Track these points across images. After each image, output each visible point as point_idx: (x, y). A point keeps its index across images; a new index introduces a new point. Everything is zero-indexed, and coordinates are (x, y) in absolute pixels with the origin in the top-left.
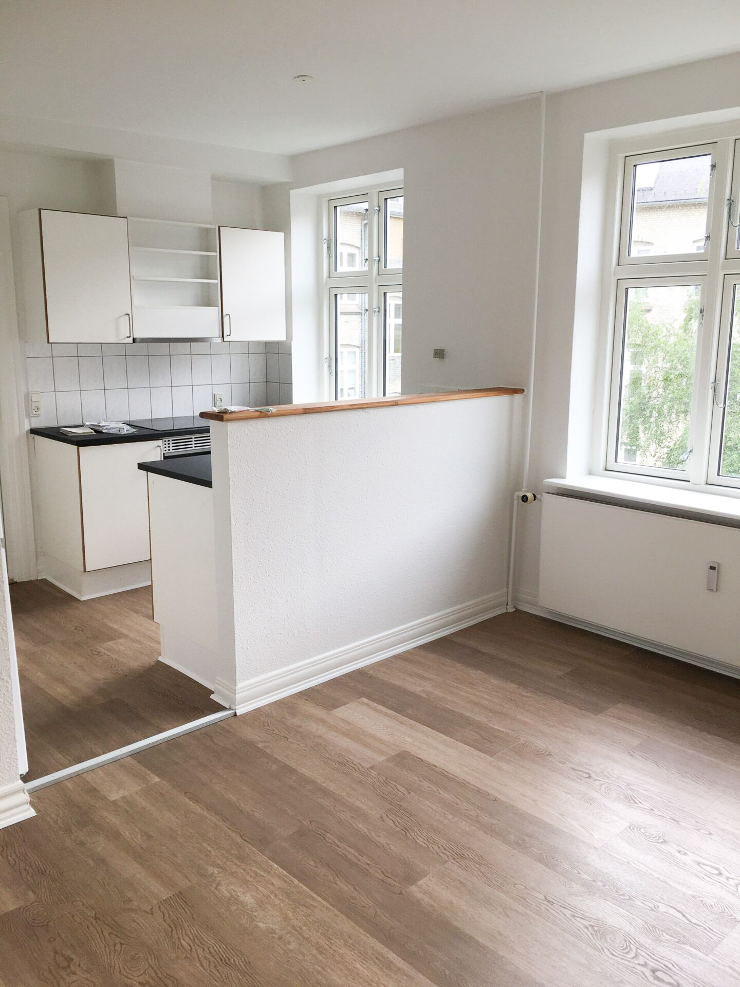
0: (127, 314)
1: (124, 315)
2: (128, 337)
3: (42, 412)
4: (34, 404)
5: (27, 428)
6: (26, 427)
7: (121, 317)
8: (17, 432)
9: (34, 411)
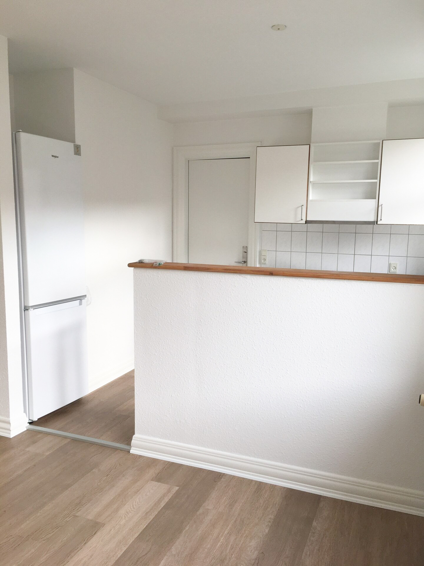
0: (302, 205)
2: (301, 220)
3: (267, 262)
4: (263, 257)
7: (299, 207)
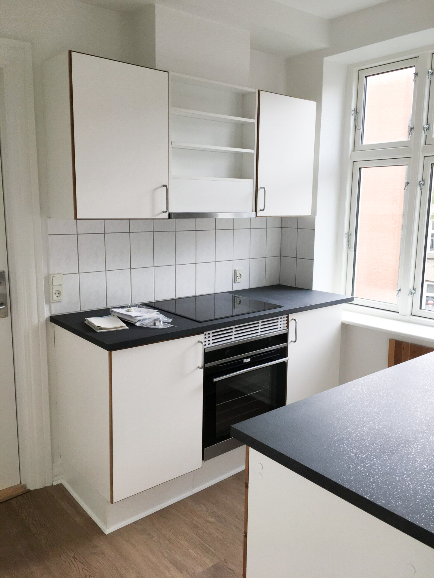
0: (164, 186)
1: (161, 187)
2: (163, 212)
3: (64, 298)
4: (55, 289)
5: (47, 315)
6: (45, 315)
7: (157, 188)
8: (35, 321)
9: (55, 296)
